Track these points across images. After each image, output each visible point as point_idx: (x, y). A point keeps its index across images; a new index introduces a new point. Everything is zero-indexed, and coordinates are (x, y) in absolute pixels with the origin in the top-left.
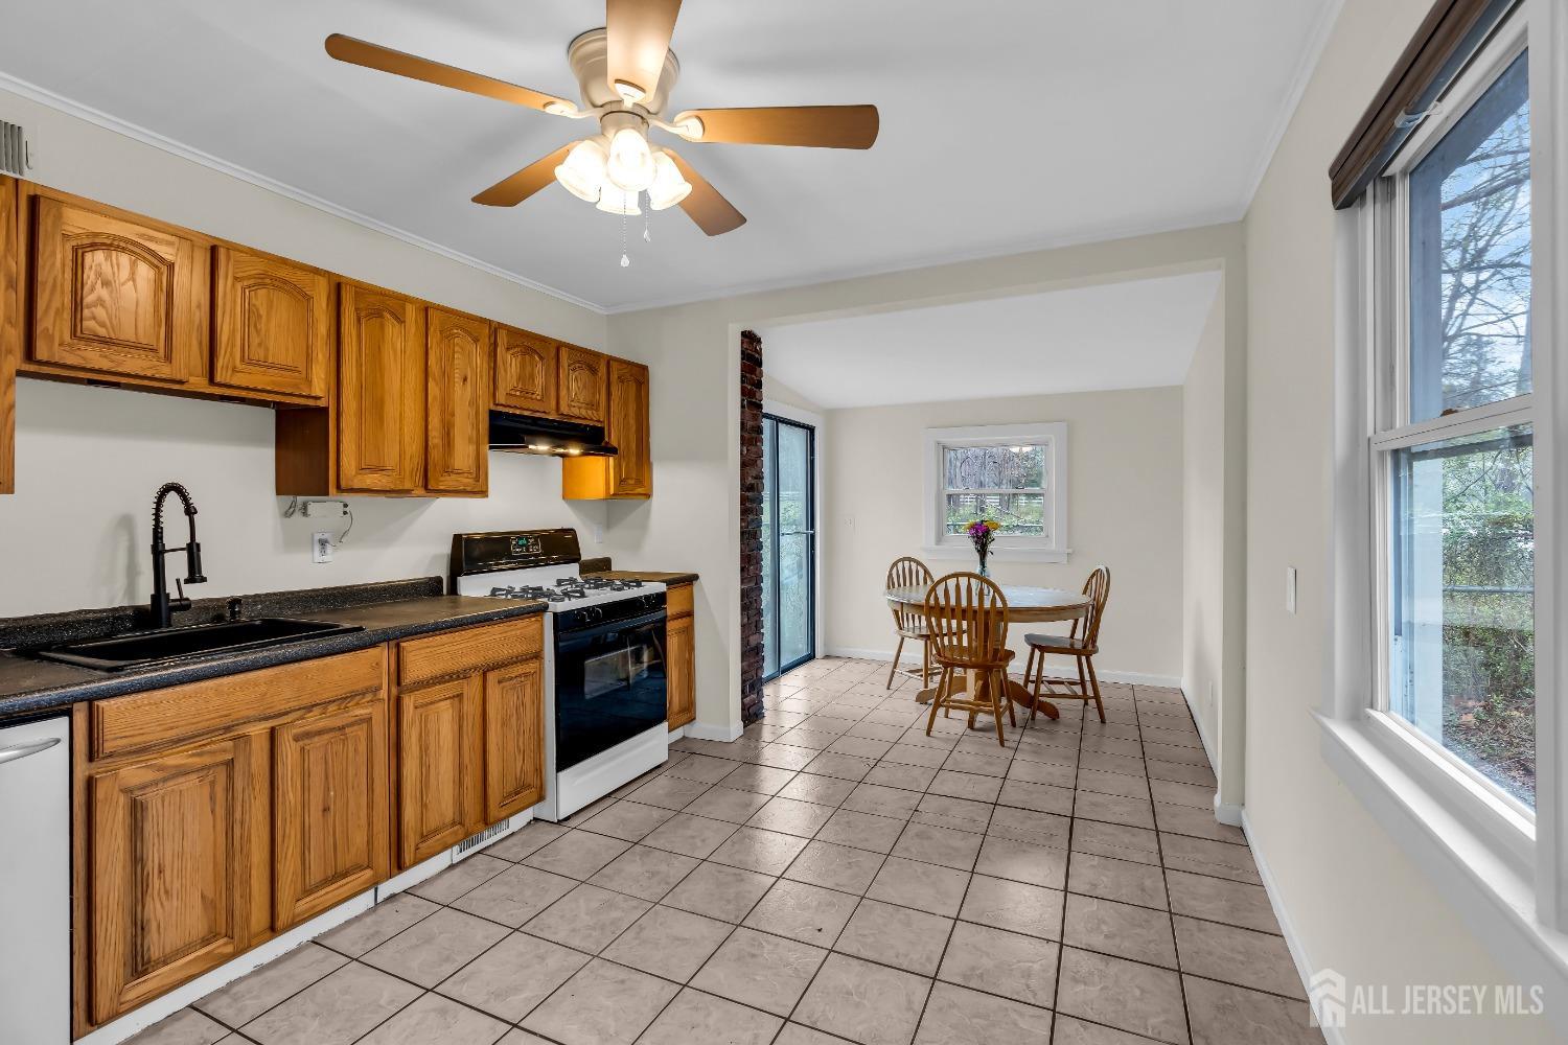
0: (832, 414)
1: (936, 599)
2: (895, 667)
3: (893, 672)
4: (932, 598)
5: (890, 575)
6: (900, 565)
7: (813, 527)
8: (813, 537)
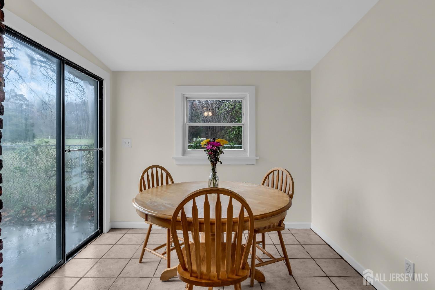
0: (116, 75)
1: (183, 214)
2: (145, 246)
3: (144, 250)
4: (180, 214)
5: (142, 178)
6: (150, 171)
7: (101, 145)
8: (101, 152)
